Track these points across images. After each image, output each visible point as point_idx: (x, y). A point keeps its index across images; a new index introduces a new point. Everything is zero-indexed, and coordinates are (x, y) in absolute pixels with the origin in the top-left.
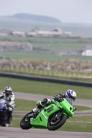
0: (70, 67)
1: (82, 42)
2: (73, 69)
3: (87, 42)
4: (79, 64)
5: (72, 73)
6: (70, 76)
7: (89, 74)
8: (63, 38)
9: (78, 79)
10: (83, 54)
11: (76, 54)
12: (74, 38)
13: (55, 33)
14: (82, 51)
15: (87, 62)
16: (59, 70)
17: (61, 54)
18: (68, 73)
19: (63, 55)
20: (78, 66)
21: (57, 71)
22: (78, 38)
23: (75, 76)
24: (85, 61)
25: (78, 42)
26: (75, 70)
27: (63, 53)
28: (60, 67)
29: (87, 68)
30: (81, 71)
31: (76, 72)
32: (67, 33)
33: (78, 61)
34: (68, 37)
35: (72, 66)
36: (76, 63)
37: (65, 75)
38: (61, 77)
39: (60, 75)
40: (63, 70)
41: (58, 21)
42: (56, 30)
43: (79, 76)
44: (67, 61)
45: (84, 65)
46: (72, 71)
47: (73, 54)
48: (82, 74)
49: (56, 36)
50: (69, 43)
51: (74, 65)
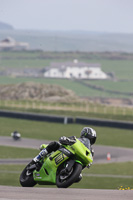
0: (27, 94)
1: (44, 58)
2: (32, 96)
3: (51, 58)
4: (41, 90)
5: (30, 102)
6: (27, 106)
7: (54, 104)
8: (16, 51)
9: (38, 111)
10: (46, 74)
11: (36, 75)
12: (33, 52)
13: (5, 45)
14: (44, 71)
15: (51, 87)
16: (12, 98)
17: (14, 74)
18: (24, 102)
19: (18, 77)
20: (38, 91)
21: (8, 99)
22: (38, 51)
23: (34, 106)
24: (49, 85)
25: (39, 58)
26: (35, 99)
27: (18, 74)
28: (13, 93)
29: (52, 94)
30: (44, 99)
31: (35, 101)
32: (23, 44)
33: (38, 85)
34: (24, 50)
35: (30, 92)
36: (35, 89)
37: (20, 106)
38: (15, 109)
39: (13, 105)
40: (17, 98)
41: (9, 27)
42: (7, 41)
43: (41, 107)
44: (22, 85)
45: (47, 91)
46: (30, 99)
47: (31, 74)
48: (45, 103)
49: (6, 50)
50: (26, 58)
51: (33, 91)
